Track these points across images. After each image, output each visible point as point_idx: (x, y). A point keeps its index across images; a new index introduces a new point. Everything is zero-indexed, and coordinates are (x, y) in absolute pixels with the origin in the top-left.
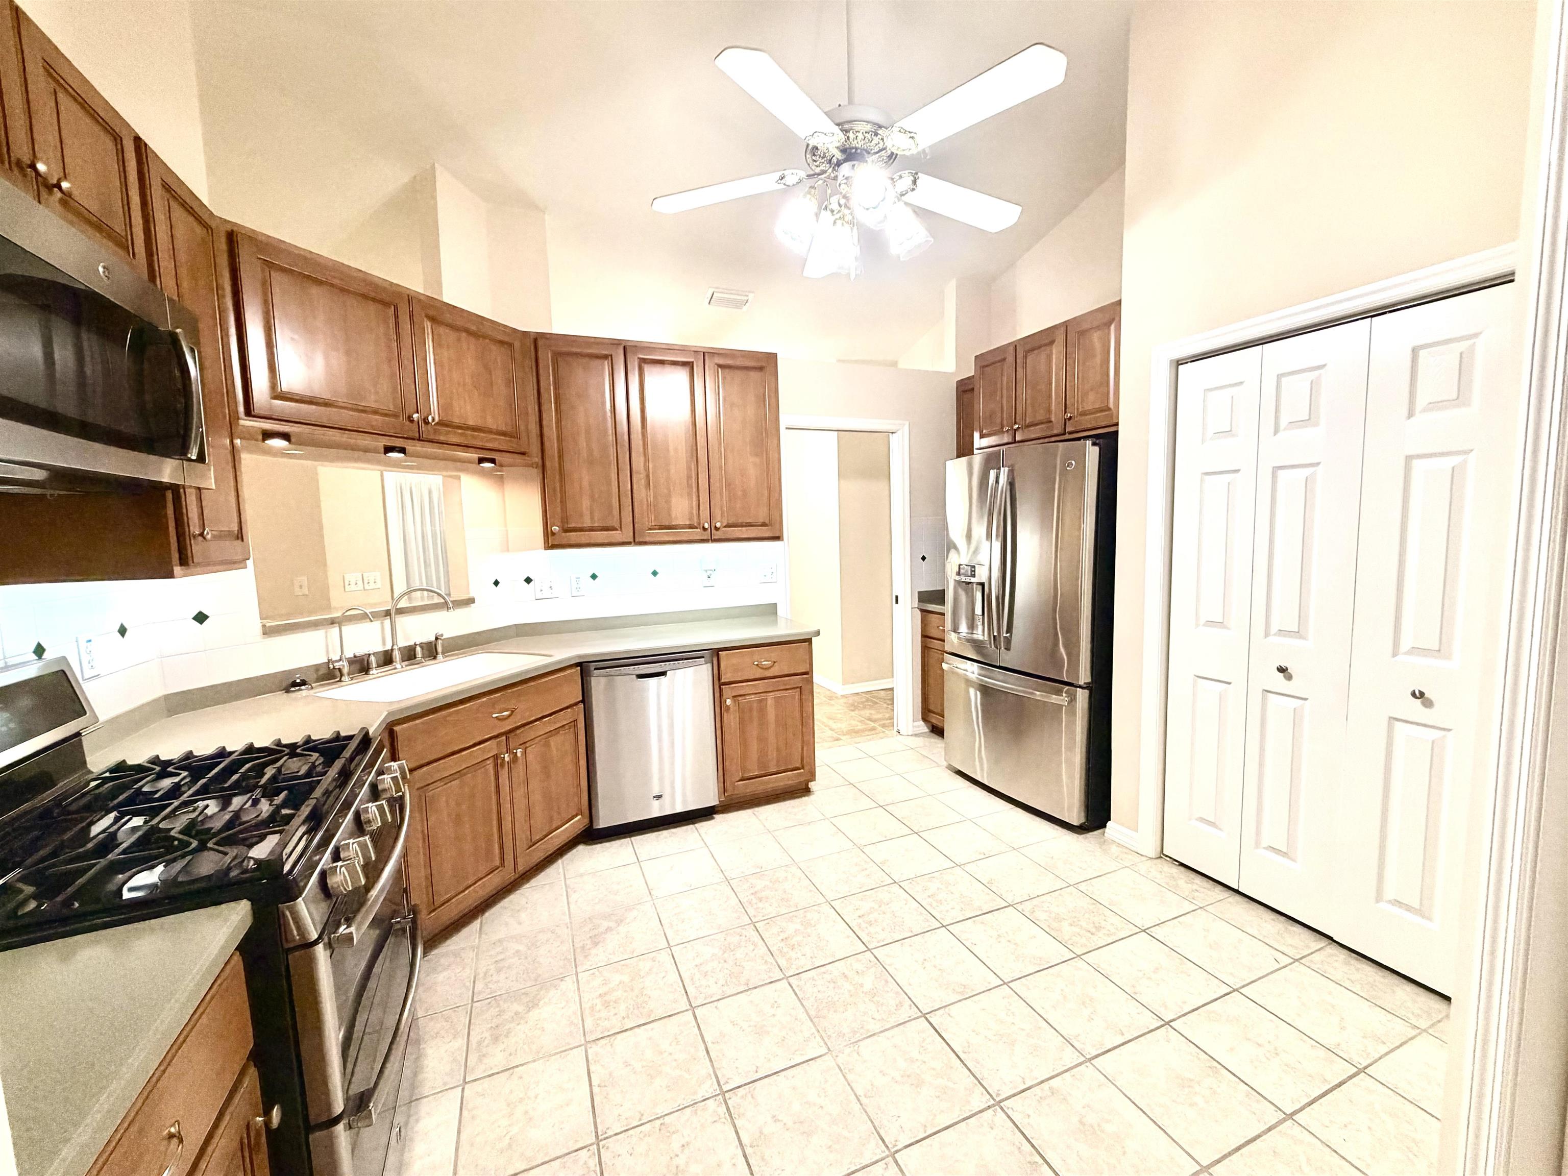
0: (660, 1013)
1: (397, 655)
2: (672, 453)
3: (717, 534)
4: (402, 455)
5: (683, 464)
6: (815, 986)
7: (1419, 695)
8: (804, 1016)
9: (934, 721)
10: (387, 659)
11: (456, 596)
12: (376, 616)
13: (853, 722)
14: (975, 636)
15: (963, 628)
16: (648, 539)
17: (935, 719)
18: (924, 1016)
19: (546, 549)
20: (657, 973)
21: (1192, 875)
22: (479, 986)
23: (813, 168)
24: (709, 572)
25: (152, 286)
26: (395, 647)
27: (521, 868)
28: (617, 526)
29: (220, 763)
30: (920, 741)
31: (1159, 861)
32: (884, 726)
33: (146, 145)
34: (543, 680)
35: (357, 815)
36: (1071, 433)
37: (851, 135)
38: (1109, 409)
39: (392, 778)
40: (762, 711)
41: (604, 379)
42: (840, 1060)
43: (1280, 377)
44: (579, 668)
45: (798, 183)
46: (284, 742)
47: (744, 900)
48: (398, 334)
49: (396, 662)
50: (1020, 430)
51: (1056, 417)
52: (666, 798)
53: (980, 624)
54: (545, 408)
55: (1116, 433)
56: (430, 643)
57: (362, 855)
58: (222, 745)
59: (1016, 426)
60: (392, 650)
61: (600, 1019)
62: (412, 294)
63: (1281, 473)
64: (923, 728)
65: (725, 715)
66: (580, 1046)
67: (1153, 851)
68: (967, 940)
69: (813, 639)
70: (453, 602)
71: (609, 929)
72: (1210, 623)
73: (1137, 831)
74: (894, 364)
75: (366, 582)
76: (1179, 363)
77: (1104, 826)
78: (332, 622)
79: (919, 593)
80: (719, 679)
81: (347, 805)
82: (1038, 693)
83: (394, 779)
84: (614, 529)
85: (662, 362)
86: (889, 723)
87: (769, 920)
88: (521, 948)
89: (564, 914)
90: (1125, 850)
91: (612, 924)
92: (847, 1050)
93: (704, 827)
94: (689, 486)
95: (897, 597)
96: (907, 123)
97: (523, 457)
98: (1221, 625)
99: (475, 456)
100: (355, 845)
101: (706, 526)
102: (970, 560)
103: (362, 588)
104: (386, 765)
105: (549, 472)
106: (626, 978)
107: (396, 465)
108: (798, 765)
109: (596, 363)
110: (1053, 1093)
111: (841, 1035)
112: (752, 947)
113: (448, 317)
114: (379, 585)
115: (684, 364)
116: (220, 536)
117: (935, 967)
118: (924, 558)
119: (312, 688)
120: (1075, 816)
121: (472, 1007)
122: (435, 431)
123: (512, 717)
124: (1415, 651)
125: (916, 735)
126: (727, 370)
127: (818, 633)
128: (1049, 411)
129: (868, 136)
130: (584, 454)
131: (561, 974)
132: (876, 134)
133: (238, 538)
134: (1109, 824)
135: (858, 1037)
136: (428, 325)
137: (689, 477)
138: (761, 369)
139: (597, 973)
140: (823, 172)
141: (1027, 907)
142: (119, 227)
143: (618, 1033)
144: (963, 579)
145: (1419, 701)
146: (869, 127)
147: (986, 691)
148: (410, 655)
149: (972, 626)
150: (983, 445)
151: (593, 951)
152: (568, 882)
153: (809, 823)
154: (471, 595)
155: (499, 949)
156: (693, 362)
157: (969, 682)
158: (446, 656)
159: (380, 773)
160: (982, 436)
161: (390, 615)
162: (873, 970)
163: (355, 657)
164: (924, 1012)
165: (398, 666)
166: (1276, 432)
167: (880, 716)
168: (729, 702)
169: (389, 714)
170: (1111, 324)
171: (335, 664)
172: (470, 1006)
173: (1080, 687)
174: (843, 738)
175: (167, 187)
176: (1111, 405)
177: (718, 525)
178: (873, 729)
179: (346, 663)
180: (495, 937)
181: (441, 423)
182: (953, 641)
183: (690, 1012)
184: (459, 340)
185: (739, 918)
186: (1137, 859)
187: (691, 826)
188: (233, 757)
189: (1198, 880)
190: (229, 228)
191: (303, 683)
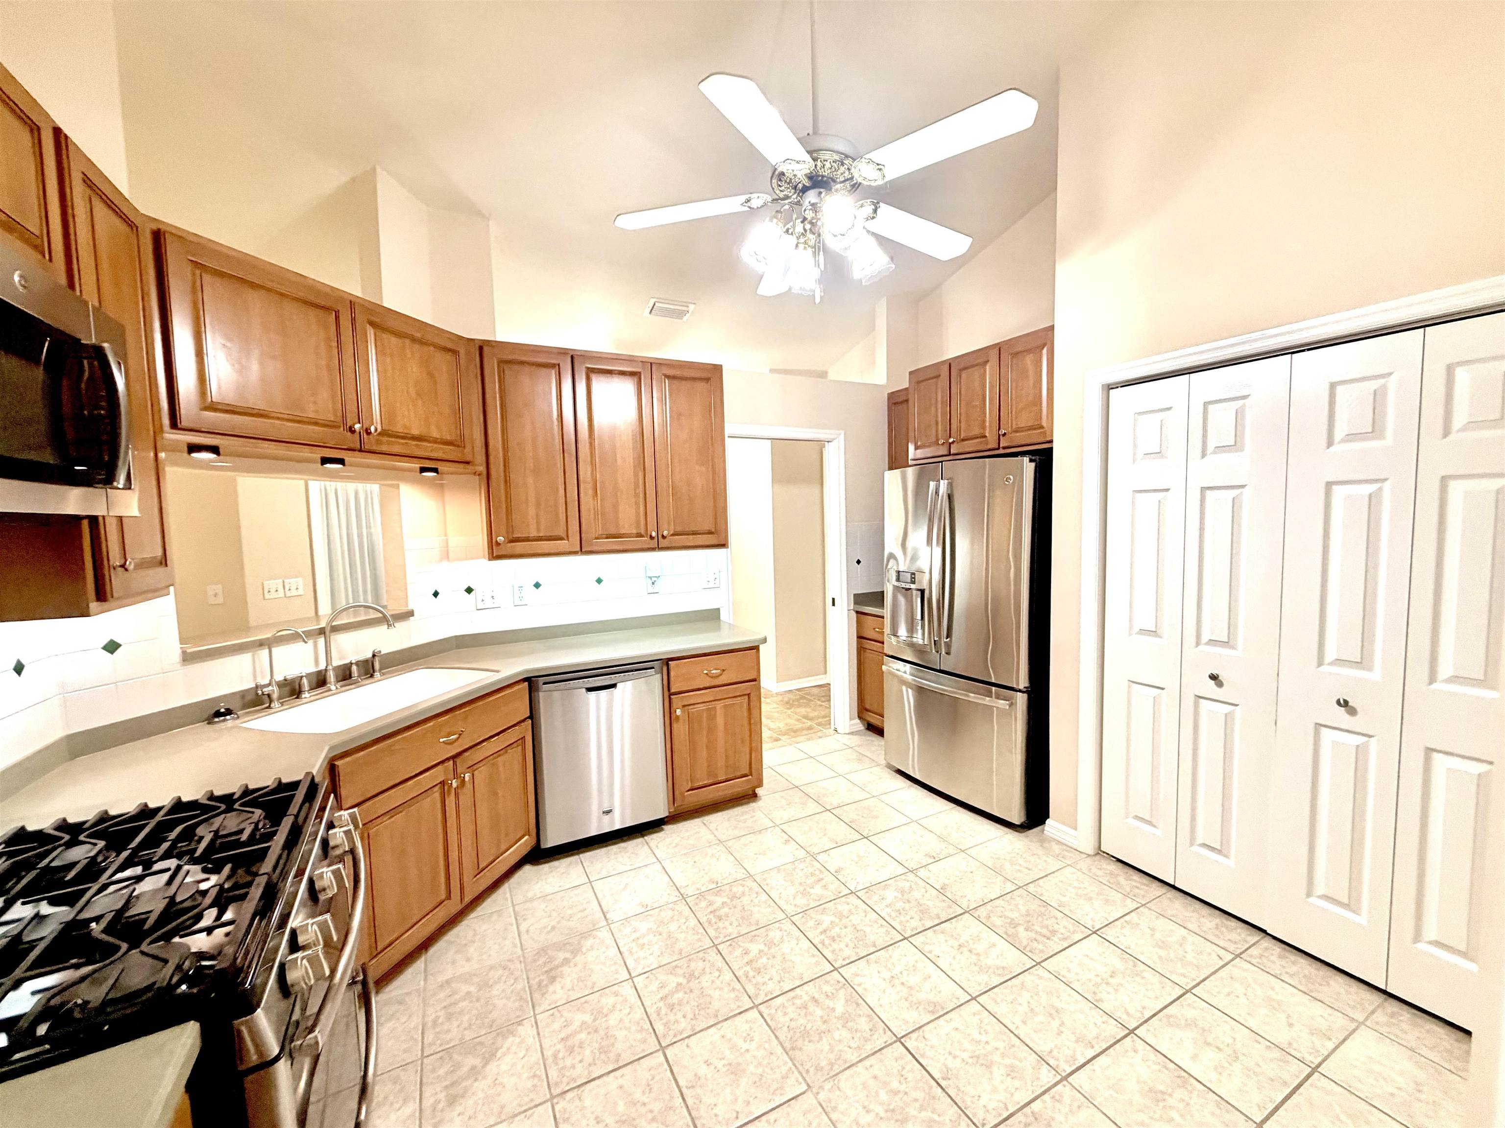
0: (626, 1057)
1: (331, 676)
2: (619, 461)
3: (663, 542)
4: (340, 466)
5: (630, 474)
6: (785, 1014)
7: (1344, 704)
8: (779, 1050)
9: (869, 719)
10: (320, 681)
11: (394, 608)
12: (309, 634)
13: (789, 721)
14: (915, 640)
15: (903, 632)
16: (595, 548)
17: (874, 719)
18: (899, 1040)
19: (490, 560)
20: (621, 1010)
21: (1131, 872)
22: (430, 1037)
23: (777, 192)
24: (654, 579)
25: (70, 291)
26: (330, 667)
27: (467, 899)
28: (564, 536)
29: (145, 826)
30: (855, 740)
31: (1098, 857)
32: (820, 724)
33: (66, 137)
34: (491, 699)
35: (311, 882)
36: (1004, 448)
37: (819, 163)
38: (1042, 427)
39: (345, 832)
40: (712, 717)
41: (550, 388)
42: (822, 1096)
43: (1206, 404)
44: (526, 683)
45: (762, 206)
46: (217, 793)
47: (703, 920)
48: (339, 342)
49: (330, 683)
50: (955, 444)
51: (990, 434)
52: (617, 813)
53: (919, 627)
54: (490, 416)
55: (1050, 450)
56: (366, 661)
57: (322, 937)
58: (144, 801)
59: (951, 440)
60: (326, 670)
61: (564, 1068)
62: (353, 299)
63: (1208, 493)
64: (859, 725)
65: (675, 725)
66: (544, 1102)
67: (1090, 849)
68: (930, 952)
69: (762, 647)
70: (392, 616)
71: (566, 961)
72: (1142, 632)
73: (1076, 829)
74: (823, 375)
75: (287, 588)
76: (1110, 387)
77: (1043, 823)
78: (261, 644)
79: (855, 595)
80: (669, 690)
81: (300, 873)
82: (972, 695)
83: (348, 833)
84: (561, 539)
85: (609, 372)
86: (826, 721)
87: (731, 941)
88: (472, 989)
89: (515, 946)
90: (1065, 847)
91: (568, 955)
92: (828, 1086)
93: (654, 839)
94: (636, 495)
95: (833, 599)
96: (876, 156)
97: (467, 466)
98: (1154, 633)
99: (417, 466)
100: (315, 927)
101: (654, 534)
102: (908, 568)
103: (283, 595)
104: (336, 815)
105: (493, 483)
106: (587, 1018)
107: (333, 476)
108: (747, 771)
109: (544, 371)
110: (1036, 1119)
111: (819, 1069)
112: (717, 974)
113: (391, 323)
114: (301, 592)
115: (632, 374)
116: (143, 565)
117: (903, 984)
118: (859, 562)
119: (238, 717)
120: (1017, 816)
121: (422, 1064)
122: (379, 442)
123: (460, 740)
124: (1339, 662)
125: (852, 733)
126: (675, 382)
127: (764, 640)
128: (983, 427)
129: (835, 165)
130: (530, 464)
131: (518, 1017)
132: (843, 164)
133: (161, 563)
134: (1048, 821)
135: (837, 1069)
136: (371, 332)
137: (636, 486)
138: (707, 380)
139: (557, 1013)
140: (787, 197)
141: (982, 912)
142: (33, 225)
143: (586, 1083)
144: (904, 585)
145: (1343, 709)
146: (836, 157)
147: (921, 691)
148: (345, 675)
149: (911, 629)
150: (918, 456)
151: (551, 988)
152: (517, 908)
153: (760, 832)
154: (410, 607)
155: (448, 991)
156: (640, 373)
157: (903, 682)
158: (384, 674)
159: (331, 826)
160: (917, 448)
161: (324, 633)
162: (842, 992)
163: (285, 680)
164: (899, 1036)
165: (333, 688)
166: (1204, 455)
167: (816, 714)
168: (678, 712)
169: (332, 748)
170: (1043, 348)
171: (265, 690)
172: (420, 1062)
173: (1020, 691)
174: (783, 738)
175: (87, 181)
176: (1044, 424)
177: (665, 533)
178: (810, 728)
179: (275, 688)
180: (441, 979)
181: (384, 433)
182: (891, 644)
183: (660, 1053)
184: (404, 348)
185: (699, 940)
186: (1077, 856)
187: (640, 840)
188: (159, 817)
189: (1136, 876)
190: (155, 227)
191: (229, 712)
